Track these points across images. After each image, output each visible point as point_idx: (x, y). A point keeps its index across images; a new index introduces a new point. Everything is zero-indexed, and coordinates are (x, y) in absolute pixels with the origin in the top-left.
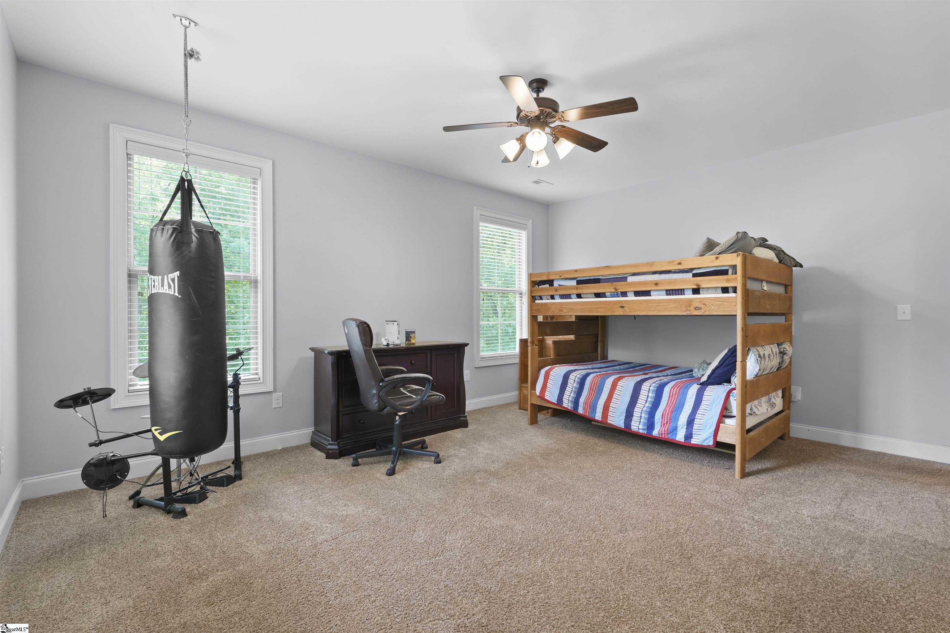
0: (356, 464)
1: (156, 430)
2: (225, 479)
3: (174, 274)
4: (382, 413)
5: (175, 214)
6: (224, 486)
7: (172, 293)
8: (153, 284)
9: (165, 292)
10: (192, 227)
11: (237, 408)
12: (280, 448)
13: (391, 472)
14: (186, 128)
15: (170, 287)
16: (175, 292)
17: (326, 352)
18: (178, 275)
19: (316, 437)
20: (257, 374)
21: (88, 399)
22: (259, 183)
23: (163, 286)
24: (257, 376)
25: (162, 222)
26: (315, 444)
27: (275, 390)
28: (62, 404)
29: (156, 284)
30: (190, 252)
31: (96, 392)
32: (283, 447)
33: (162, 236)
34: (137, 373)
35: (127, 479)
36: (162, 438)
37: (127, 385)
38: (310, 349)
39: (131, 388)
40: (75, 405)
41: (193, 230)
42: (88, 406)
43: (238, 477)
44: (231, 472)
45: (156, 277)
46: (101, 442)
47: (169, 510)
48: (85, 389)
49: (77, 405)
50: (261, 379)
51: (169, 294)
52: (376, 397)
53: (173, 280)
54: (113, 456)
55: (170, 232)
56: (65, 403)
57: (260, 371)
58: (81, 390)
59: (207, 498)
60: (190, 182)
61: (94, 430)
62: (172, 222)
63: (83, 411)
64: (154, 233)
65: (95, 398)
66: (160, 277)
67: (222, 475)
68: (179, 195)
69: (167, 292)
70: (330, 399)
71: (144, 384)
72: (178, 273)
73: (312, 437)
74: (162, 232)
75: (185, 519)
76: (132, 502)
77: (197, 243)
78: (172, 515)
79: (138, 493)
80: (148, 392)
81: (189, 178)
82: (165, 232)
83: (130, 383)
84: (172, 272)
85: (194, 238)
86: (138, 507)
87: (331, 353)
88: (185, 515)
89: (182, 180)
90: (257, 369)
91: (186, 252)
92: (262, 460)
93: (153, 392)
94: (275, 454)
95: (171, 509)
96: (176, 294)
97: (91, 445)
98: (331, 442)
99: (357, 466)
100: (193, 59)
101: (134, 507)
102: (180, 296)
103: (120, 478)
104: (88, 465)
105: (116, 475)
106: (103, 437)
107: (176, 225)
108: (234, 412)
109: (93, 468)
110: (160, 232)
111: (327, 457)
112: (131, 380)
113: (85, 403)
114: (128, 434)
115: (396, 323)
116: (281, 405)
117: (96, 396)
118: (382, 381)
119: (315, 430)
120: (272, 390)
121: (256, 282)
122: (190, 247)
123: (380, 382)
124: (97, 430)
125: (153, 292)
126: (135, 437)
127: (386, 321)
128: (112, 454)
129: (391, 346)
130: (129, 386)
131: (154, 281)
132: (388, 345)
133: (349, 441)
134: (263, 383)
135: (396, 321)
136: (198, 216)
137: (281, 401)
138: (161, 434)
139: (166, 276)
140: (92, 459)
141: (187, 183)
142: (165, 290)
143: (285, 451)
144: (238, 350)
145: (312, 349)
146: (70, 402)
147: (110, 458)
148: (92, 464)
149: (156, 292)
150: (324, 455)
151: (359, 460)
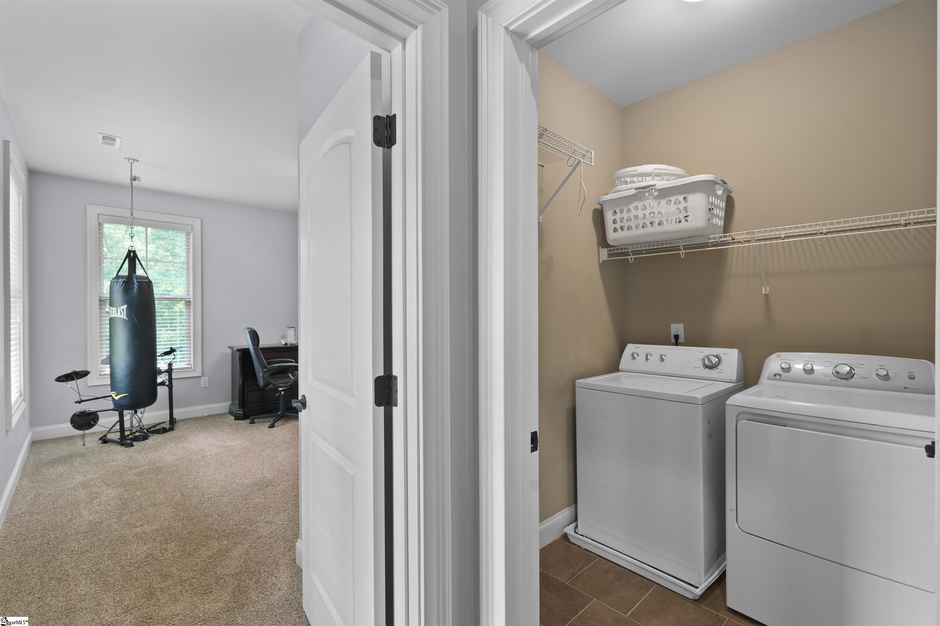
0: (252, 422)
1: (113, 394)
2: (161, 430)
3: (124, 306)
4: (267, 388)
5: (125, 272)
6: (160, 434)
7: (123, 317)
8: (112, 312)
9: (118, 316)
10: (135, 279)
11: (171, 386)
12: (206, 415)
13: (272, 426)
14: (132, 221)
15: (121, 313)
16: (124, 316)
17: (235, 349)
18: (126, 307)
19: (232, 407)
20: (190, 364)
21: (74, 376)
22: (191, 235)
23: (117, 313)
24: (190, 366)
25: (118, 277)
26: (231, 413)
27: (203, 375)
28: (60, 379)
29: (114, 312)
30: (133, 294)
31: (79, 373)
32: (209, 414)
33: (117, 285)
34: (103, 362)
35: (97, 424)
36: (117, 398)
37: (99, 371)
38: (228, 347)
39: (101, 373)
40: (66, 380)
41: (135, 281)
42: (74, 381)
43: (172, 429)
44: (167, 426)
45: (113, 308)
46: (82, 401)
47: (123, 443)
48: (72, 371)
49: (68, 380)
50: (193, 368)
51: (121, 318)
52: (262, 378)
53: (123, 310)
54: (89, 410)
55: (121, 283)
56: (61, 379)
57: (192, 363)
58: (70, 372)
59: (148, 439)
60: (134, 252)
61: (78, 394)
62: (123, 277)
63: (71, 384)
64: (112, 284)
65: (79, 377)
66: (116, 308)
67: (159, 427)
68: (127, 261)
69: (120, 317)
70: (239, 381)
71: (107, 370)
72: (126, 306)
73: (230, 408)
74: (117, 283)
75: (132, 448)
76: (101, 441)
77: (137, 289)
78: (124, 446)
79: (105, 436)
80: (109, 376)
81: (134, 249)
82: (118, 283)
83: (101, 370)
84: (123, 305)
85: (135, 286)
86: (104, 443)
87: (238, 350)
88: (133, 446)
89: (130, 252)
90: (190, 361)
91: (131, 294)
92: (191, 421)
93: (112, 375)
94: (201, 418)
95: (124, 442)
96: (125, 318)
97: (76, 402)
98: (238, 409)
99: (253, 423)
100: (136, 181)
101: (102, 443)
102: (127, 319)
103: (93, 423)
104: (75, 415)
105: (90, 422)
106: (83, 399)
107: (125, 279)
108: (168, 388)
109: (77, 418)
110: (116, 283)
111: (235, 419)
112: (101, 368)
113: (73, 379)
114: (98, 397)
115: (293, 329)
116: (207, 386)
117: (78, 375)
118: (266, 368)
119: (232, 403)
120: (201, 375)
121: (189, 302)
122: (133, 290)
123: (264, 369)
124: (80, 395)
125: (111, 317)
126: (102, 399)
127: (288, 327)
128: (88, 410)
129: (289, 345)
130: (100, 372)
131: (112, 310)
132: (286, 344)
133: (252, 409)
134: (194, 370)
135: (294, 328)
136: (139, 272)
137: (207, 383)
138: (116, 396)
139: (119, 308)
140: (77, 412)
141: (133, 254)
142: (118, 315)
143: (210, 416)
144: (171, 348)
145: (230, 347)
146: (64, 379)
147: (87, 412)
148: (76, 415)
149: (113, 316)
150: (234, 418)
151: (255, 420)
